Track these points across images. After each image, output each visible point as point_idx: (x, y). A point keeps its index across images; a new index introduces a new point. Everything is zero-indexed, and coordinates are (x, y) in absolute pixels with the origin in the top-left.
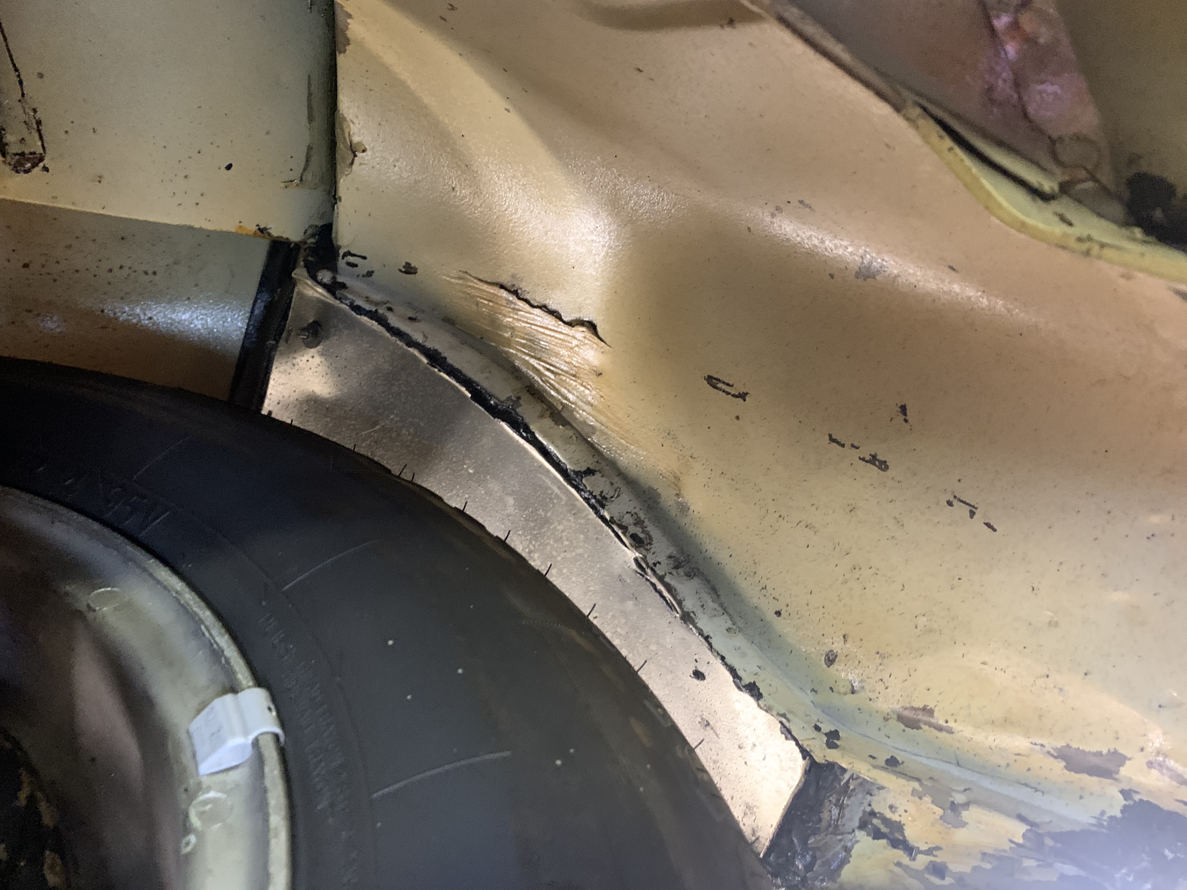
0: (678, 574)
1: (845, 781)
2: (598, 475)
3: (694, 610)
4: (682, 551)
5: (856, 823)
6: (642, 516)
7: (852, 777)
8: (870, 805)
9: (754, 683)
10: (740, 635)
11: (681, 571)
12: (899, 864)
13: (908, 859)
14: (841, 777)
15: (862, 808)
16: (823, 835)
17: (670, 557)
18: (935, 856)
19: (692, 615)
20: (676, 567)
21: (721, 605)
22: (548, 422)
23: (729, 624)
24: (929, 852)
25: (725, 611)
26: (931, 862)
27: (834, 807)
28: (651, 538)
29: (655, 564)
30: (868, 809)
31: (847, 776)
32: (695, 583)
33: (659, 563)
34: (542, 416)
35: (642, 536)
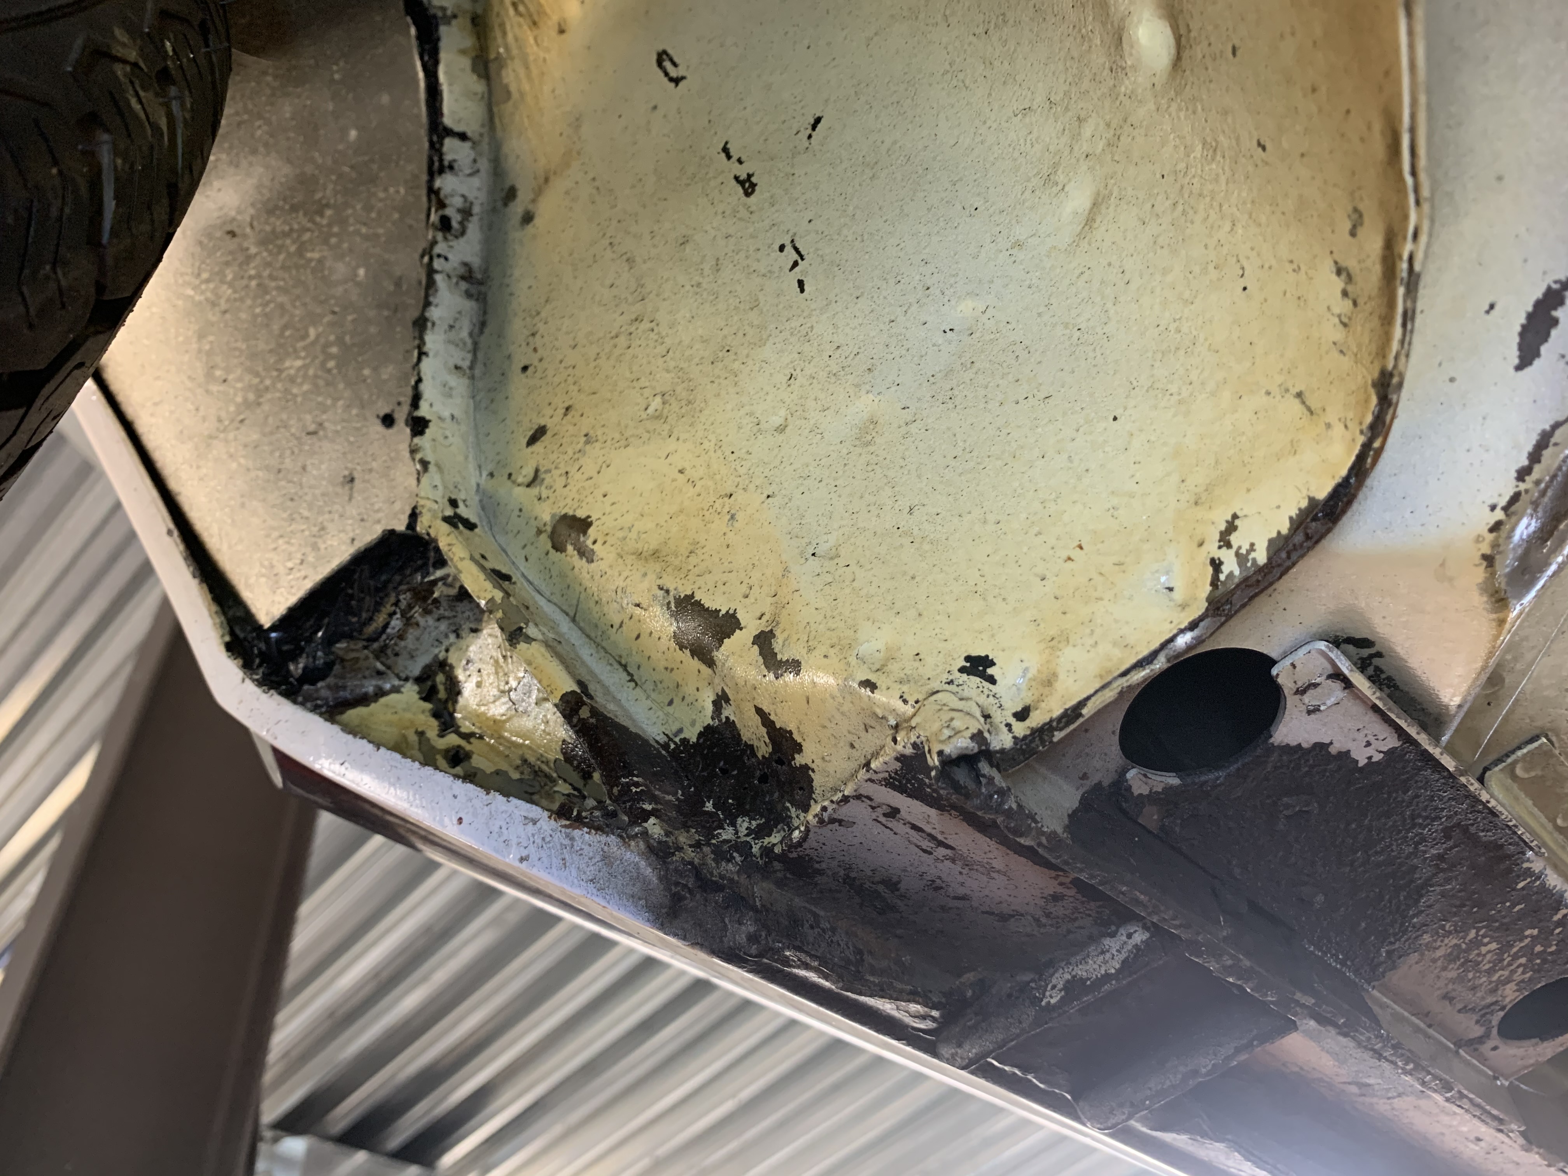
0: (457, 283)
1: (432, 578)
2: (467, 145)
3: (438, 322)
4: (486, 271)
5: (416, 670)
6: (476, 209)
7: (443, 579)
8: (447, 650)
9: (429, 421)
10: (465, 381)
11: (464, 285)
12: (421, 734)
13: (436, 732)
14: (431, 570)
15: (436, 651)
16: (361, 644)
17: (465, 264)
18: (470, 743)
19: (429, 324)
20: (463, 278)
21: (476, 344)
22: (466, 63)
23: (466, 364)
24: (468, 737)
25: (475, 350)
26: (459, 746)
27: (398, 616)
28: (463, 233)
29: (439, 256)
30: (442, 656)
31: (439, 573)
32: (469, 306)
33: (446, 259)
34: (463, 52)
35: (455, 224)
